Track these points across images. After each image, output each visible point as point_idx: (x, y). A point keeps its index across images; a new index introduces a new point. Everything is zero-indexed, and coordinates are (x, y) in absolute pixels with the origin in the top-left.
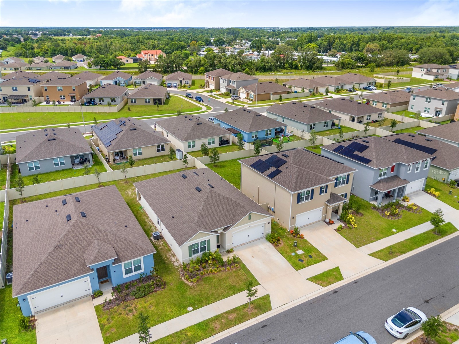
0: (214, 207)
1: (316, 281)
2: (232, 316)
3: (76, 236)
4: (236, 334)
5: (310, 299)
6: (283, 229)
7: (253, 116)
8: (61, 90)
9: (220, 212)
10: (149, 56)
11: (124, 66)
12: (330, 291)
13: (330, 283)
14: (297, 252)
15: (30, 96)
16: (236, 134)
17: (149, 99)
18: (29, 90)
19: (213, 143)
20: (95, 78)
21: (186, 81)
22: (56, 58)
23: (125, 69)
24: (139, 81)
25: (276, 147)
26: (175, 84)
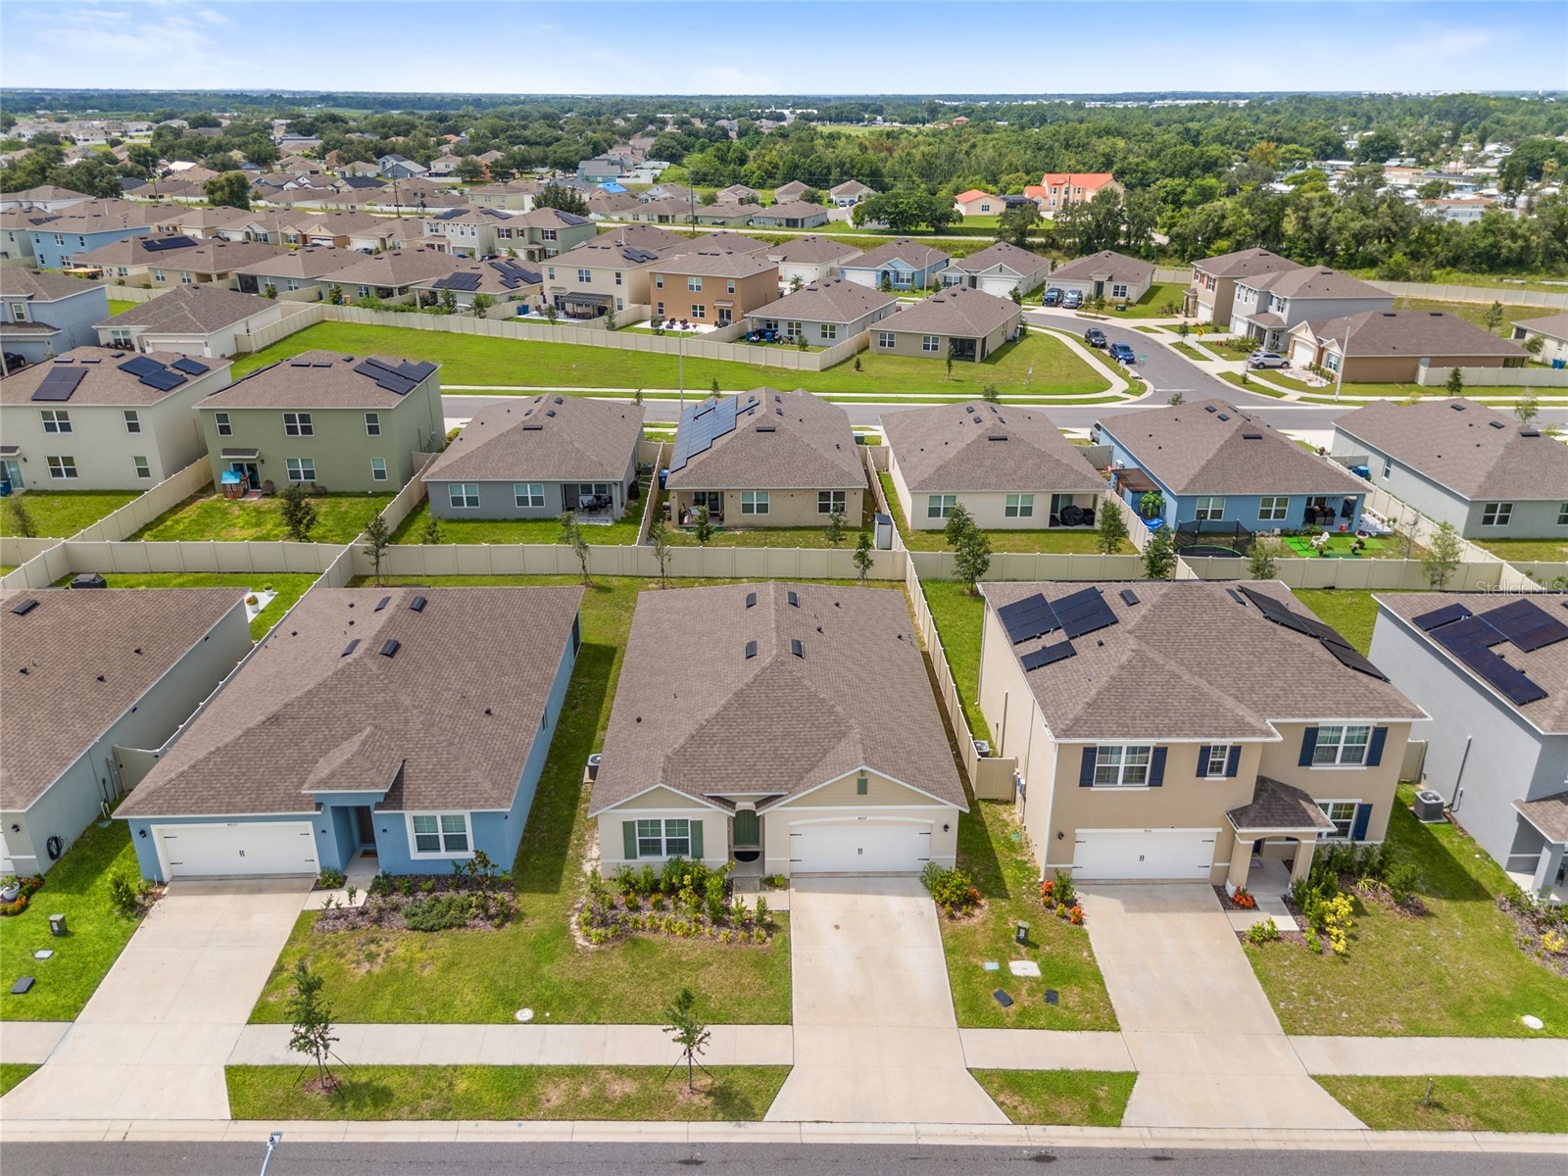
0: (760, 720)
1: (1002, 1088)
2: (620, 1088)
3: (333, 703)
4: (589, 1145)
5: (924, 1141)
6: (1027, 869)
7: (1229, 435)
8: (698, 288)
9: (769, 741)
10: (1066, 193)
11: (958, 225)
12: (1026, 1148)
13: (1051, 1118)
14: (1012, 964)
15: (620, 300)
16: (1139, 492)
17: (935, 339)
18: (619, 282)
19: (1027, 511)
20: (830, 259)
21: (1117, 288)
22: (782, 193)
23: (959, 235)
24: (958, 275)
25: (1249, 565)
26: (1073, 292)
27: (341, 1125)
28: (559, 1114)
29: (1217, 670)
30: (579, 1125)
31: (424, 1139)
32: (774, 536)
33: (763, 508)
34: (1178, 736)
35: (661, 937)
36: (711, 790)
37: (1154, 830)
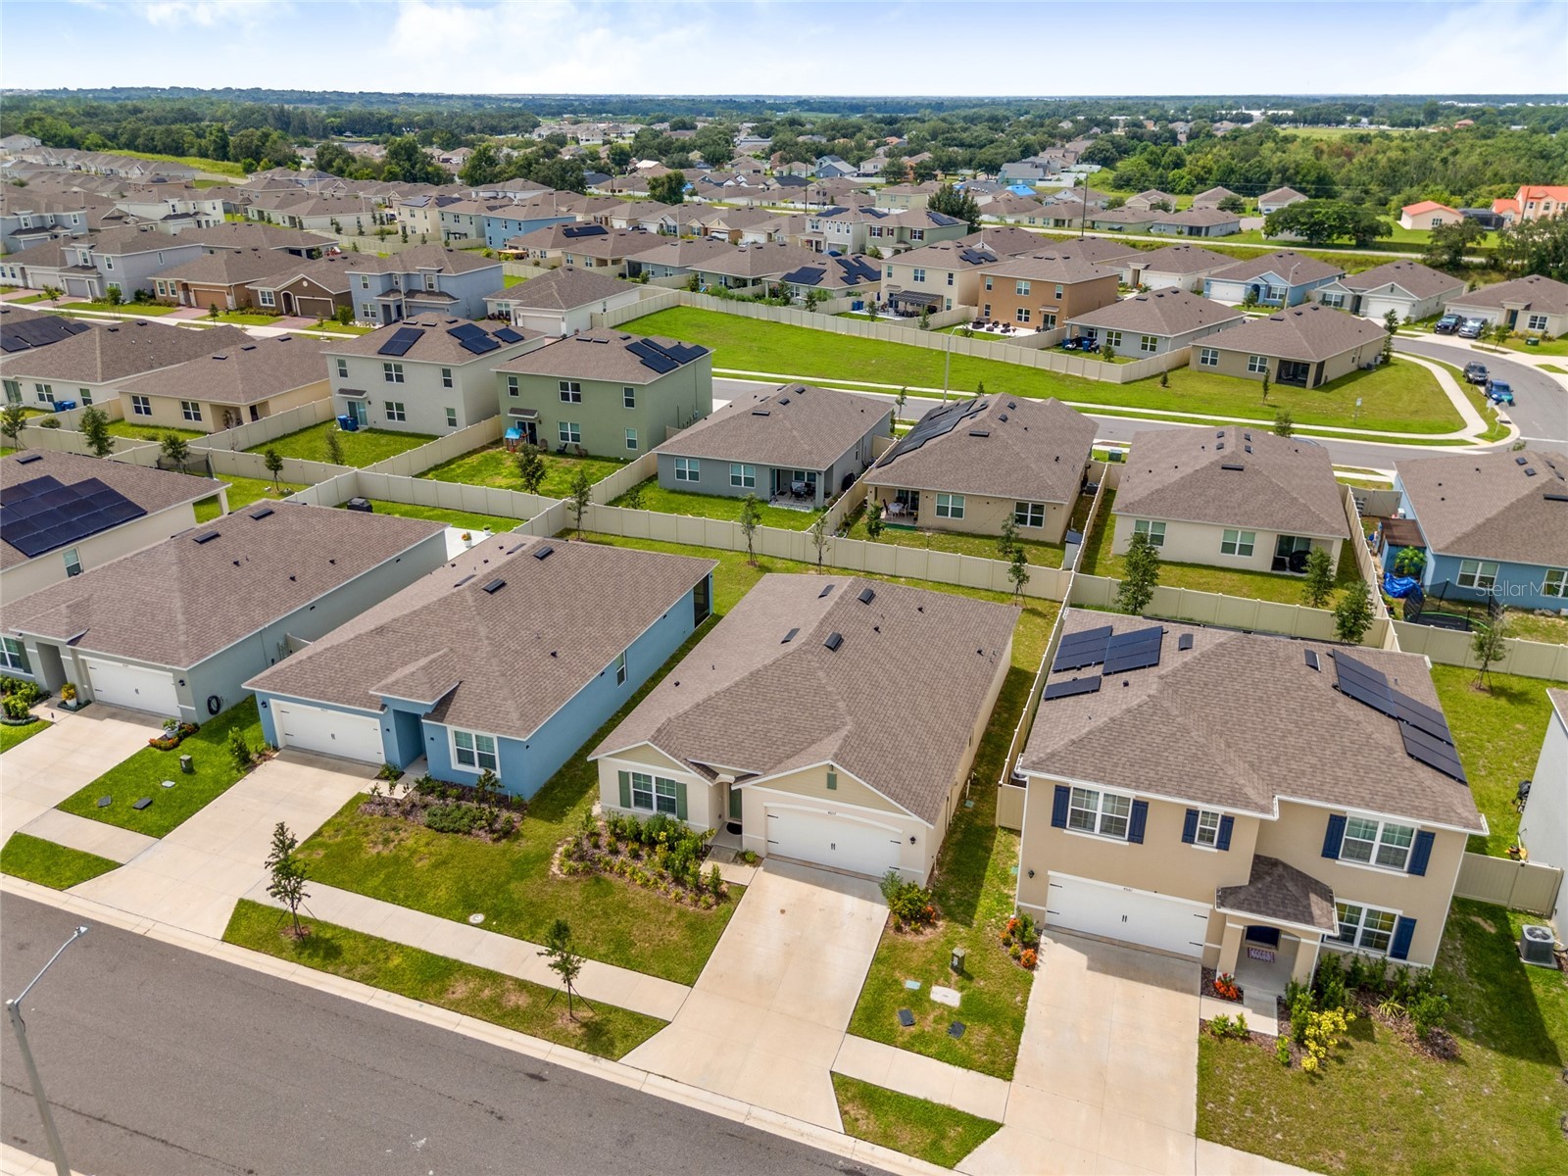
0: (764, 701)
1: (851, 1100)
2: (515, 999)
3: (428, 624)
4: (465, 1038)
5: (750, 1123)
6: (1008, 903)
8: (1026, 292)
9: (765, 722)
10: (1547, 208)
11: (1385, 239)
12: (844, 1159)
13: (886, 1140)
14: (935, 988)
15: (949, 300)
17: (1264, 360)
18: (950, 283)
19: (1246, 550)
20: (1198, 269)
21: (1534, 318)
22: (1201, 199)
23: (1384, 250)
24: (1340, 293)
25: (1474, 641)
26: (1475, 320)
27: (294, 966)
28: (455, 1006)
29: (1243, 732)
30: (466, 1019)
31: (345, 995)
32: (962, 542)
33: (957, 512)
34: (1158, 792)
35: (621, 882)
36: (696, 757)
37: (1135, 890)
